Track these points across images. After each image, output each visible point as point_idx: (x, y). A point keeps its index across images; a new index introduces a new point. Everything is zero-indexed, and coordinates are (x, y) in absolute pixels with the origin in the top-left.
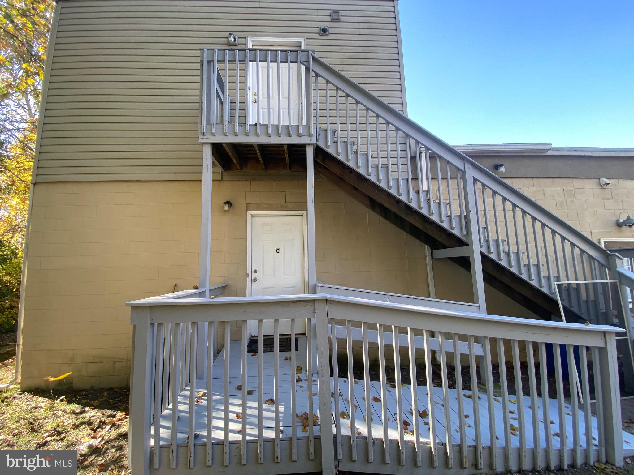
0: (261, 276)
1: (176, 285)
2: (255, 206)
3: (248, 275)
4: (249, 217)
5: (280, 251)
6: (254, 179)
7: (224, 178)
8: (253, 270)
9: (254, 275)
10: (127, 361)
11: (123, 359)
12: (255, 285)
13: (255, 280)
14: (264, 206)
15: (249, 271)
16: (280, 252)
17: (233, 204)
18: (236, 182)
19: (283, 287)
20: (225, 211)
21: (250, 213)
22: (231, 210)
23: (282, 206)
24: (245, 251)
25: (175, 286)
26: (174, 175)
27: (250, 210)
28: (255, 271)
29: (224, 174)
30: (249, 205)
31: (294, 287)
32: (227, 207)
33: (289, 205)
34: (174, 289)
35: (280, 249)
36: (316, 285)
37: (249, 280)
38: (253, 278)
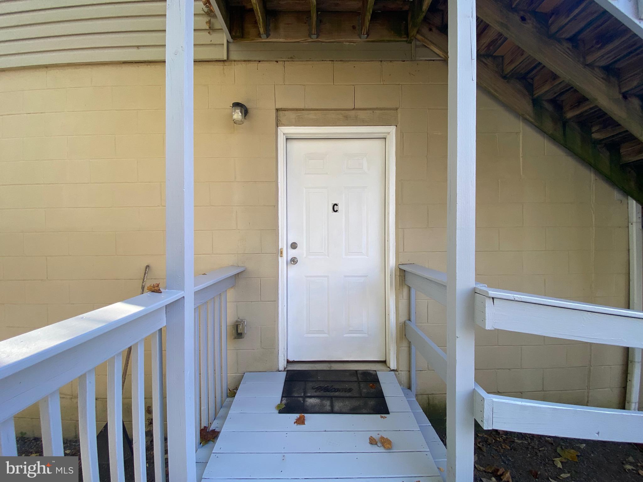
0: (305, 255)
1: (148, 267)
2: (292, 115)
3: (282, 253)
4: (281, 140)
5: (340, 208)
6: (292, 59)
7: (233, 56)
8: (290, 243)
9: (292, 253)
10: (72, 398)
11: (66, 395)
12: (293, 270)
13: (294, 261)
14: (312, 115)
15: (283, 244)
16: (339, 211)
17: (249, 111)
18: (255, 64)
19: (345, 276)
20: (235, 122)
21: (284, 130)
22: (246, 123)
23: (346, 117)
24: (276, 206)
25: (146, 270)
26: (135, 50)
27: (284, 125)
28: (294, 246)
29: (232, 47)
30: (281, 113)
31: (366, 276)
32: (237, 115)
33: (362, 115)
34: (145, 275)
35: (339, 205)
36: (474, 292)
37: (282, 262)
38: (289, 259)
